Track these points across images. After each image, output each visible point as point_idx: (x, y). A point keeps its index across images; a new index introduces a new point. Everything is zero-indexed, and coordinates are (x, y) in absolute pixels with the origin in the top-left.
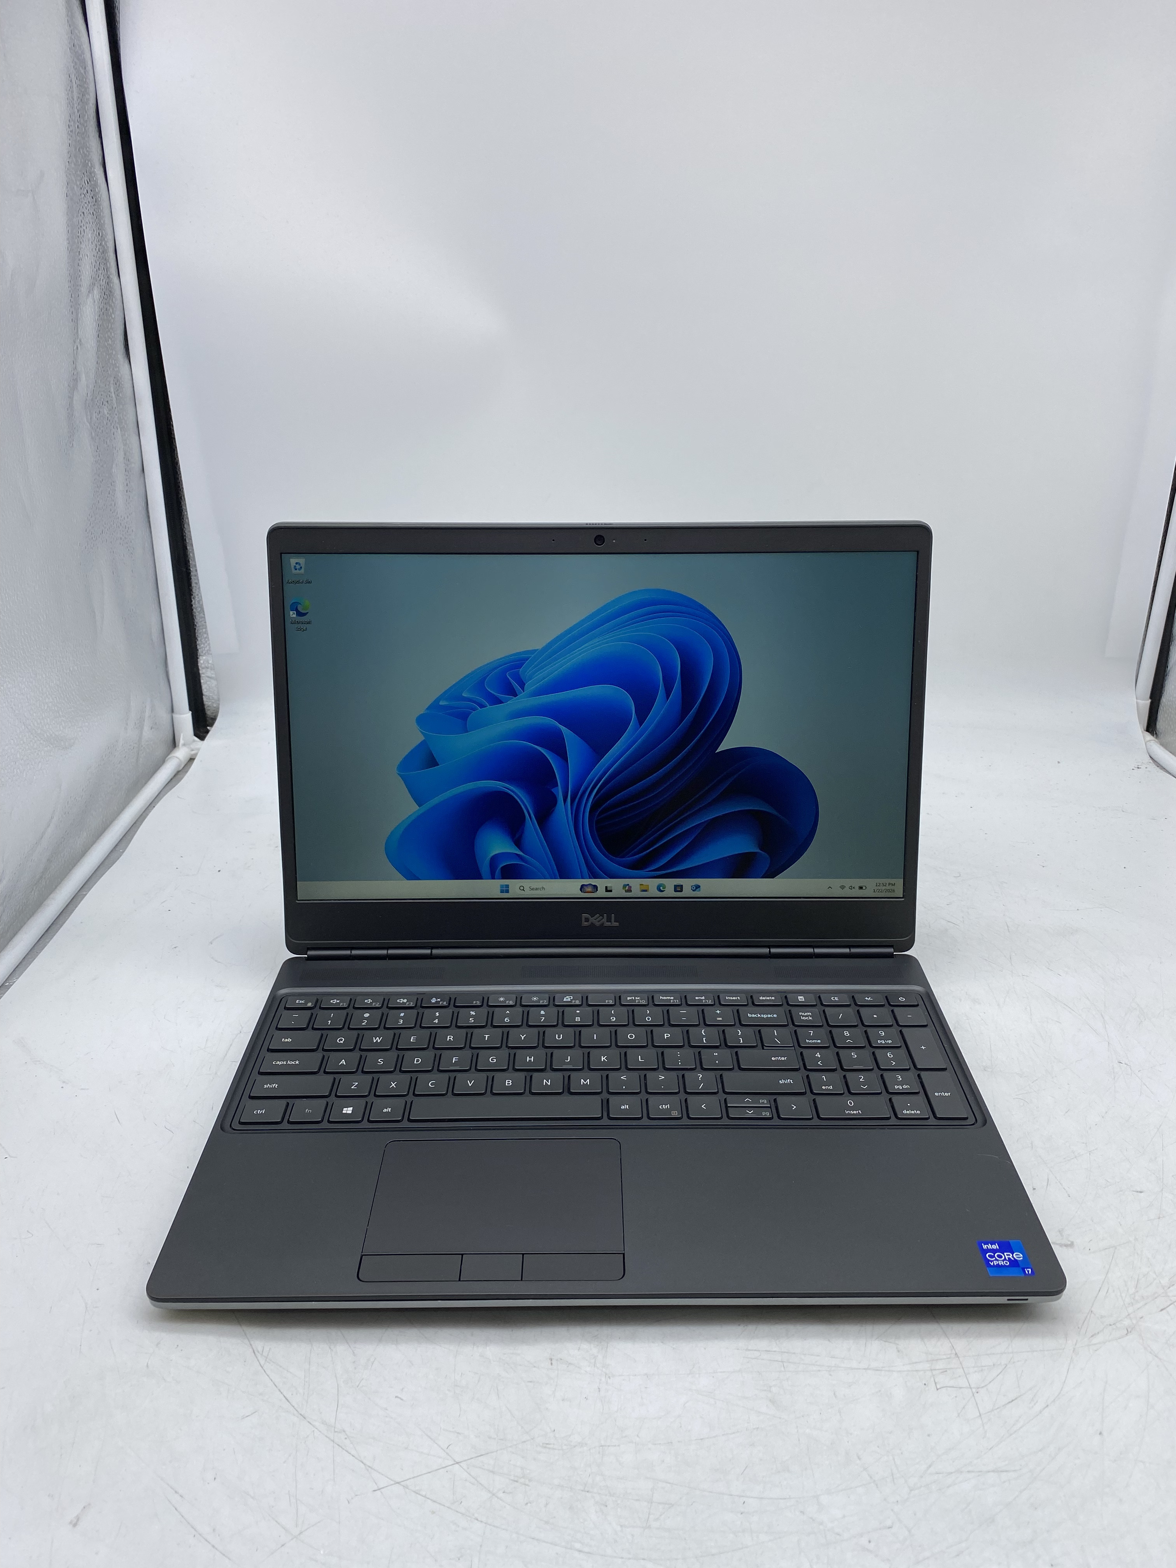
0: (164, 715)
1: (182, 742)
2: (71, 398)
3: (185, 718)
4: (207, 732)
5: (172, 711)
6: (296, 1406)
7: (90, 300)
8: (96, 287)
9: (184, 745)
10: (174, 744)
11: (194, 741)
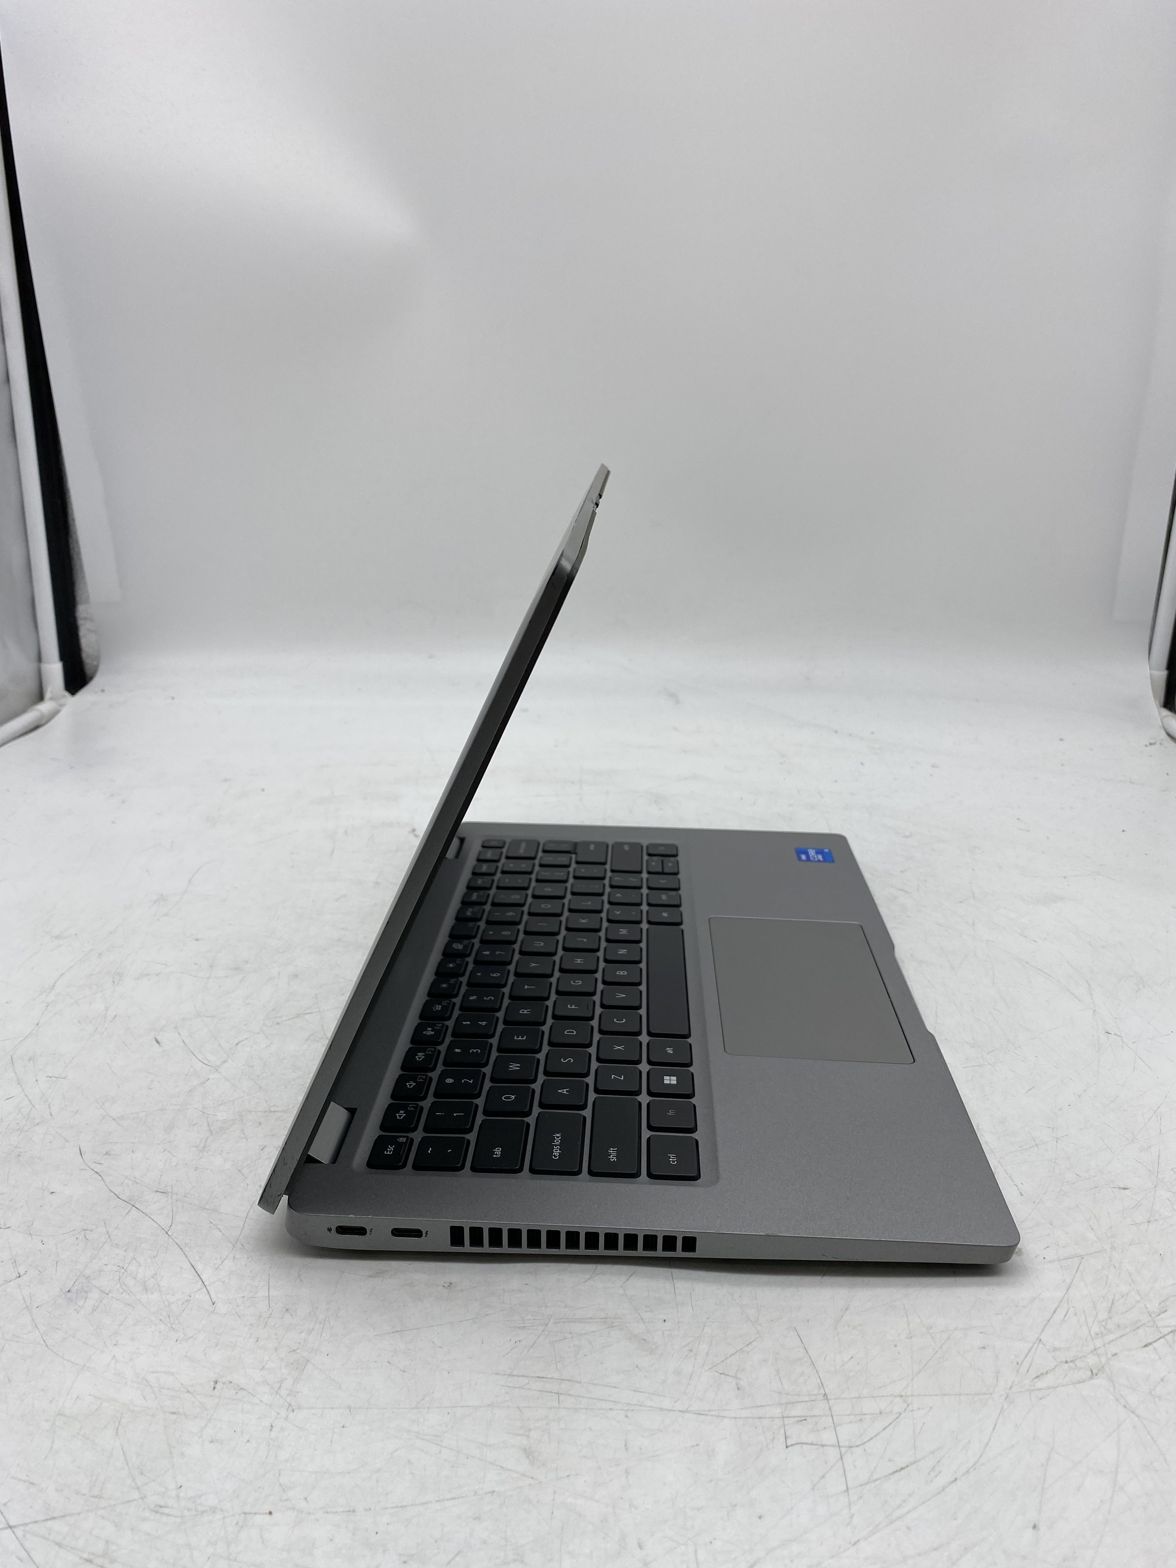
0: (29, 663)
1: (48, 695)
3: (55, 669)
4: (82, 687)
5: (39, 659)
9: (51, 698)
10: (38, 696)
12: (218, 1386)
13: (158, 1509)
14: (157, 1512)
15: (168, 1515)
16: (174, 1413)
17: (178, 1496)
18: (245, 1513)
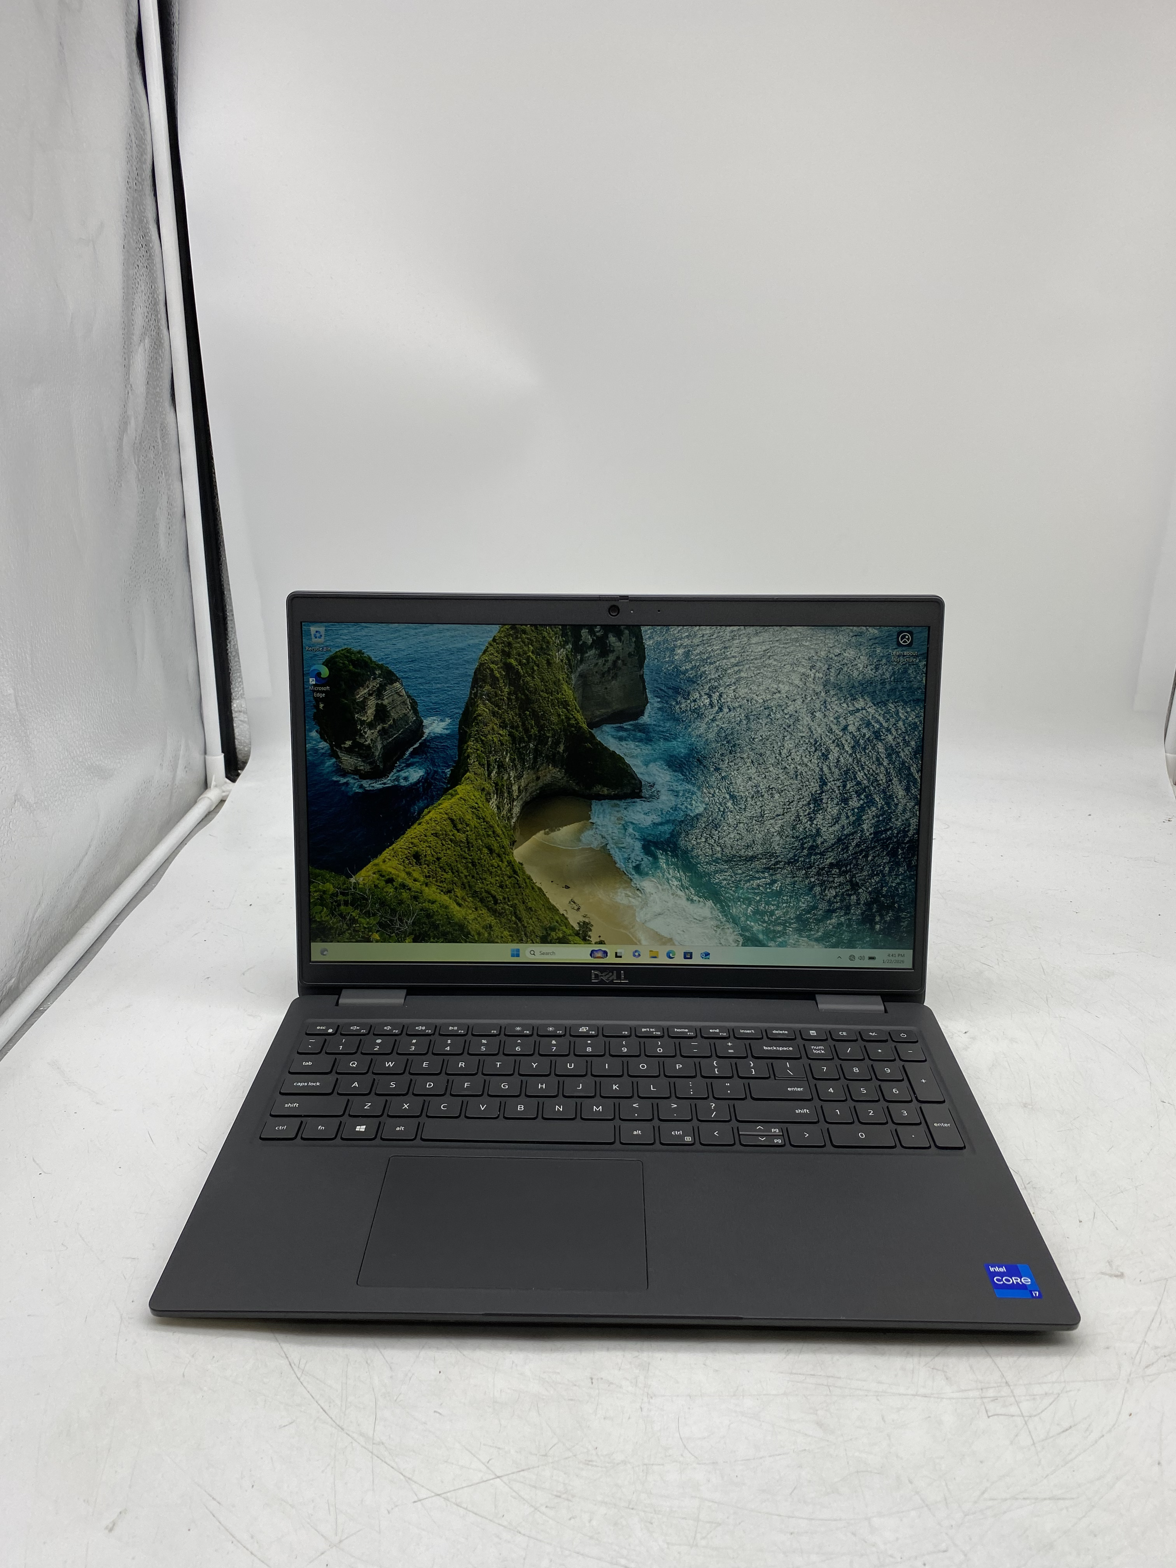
0: (197, 757)
1: (213, 783)
2: (121, 439)
3: (218, 760)
4: (238, 775)
5: (205, 753)
6: (334, 1419)
7: (141, 350)
8: (147, 337)
9: (216, 786)
10: (206, 785)
11: (226, 783)
12: (593, 1381)
13: (588, 1463)
14: (588, 1464)
15: (596, 1466)
16: (572, 1400)
17: (597, 1454)
18: (645, 1464)
